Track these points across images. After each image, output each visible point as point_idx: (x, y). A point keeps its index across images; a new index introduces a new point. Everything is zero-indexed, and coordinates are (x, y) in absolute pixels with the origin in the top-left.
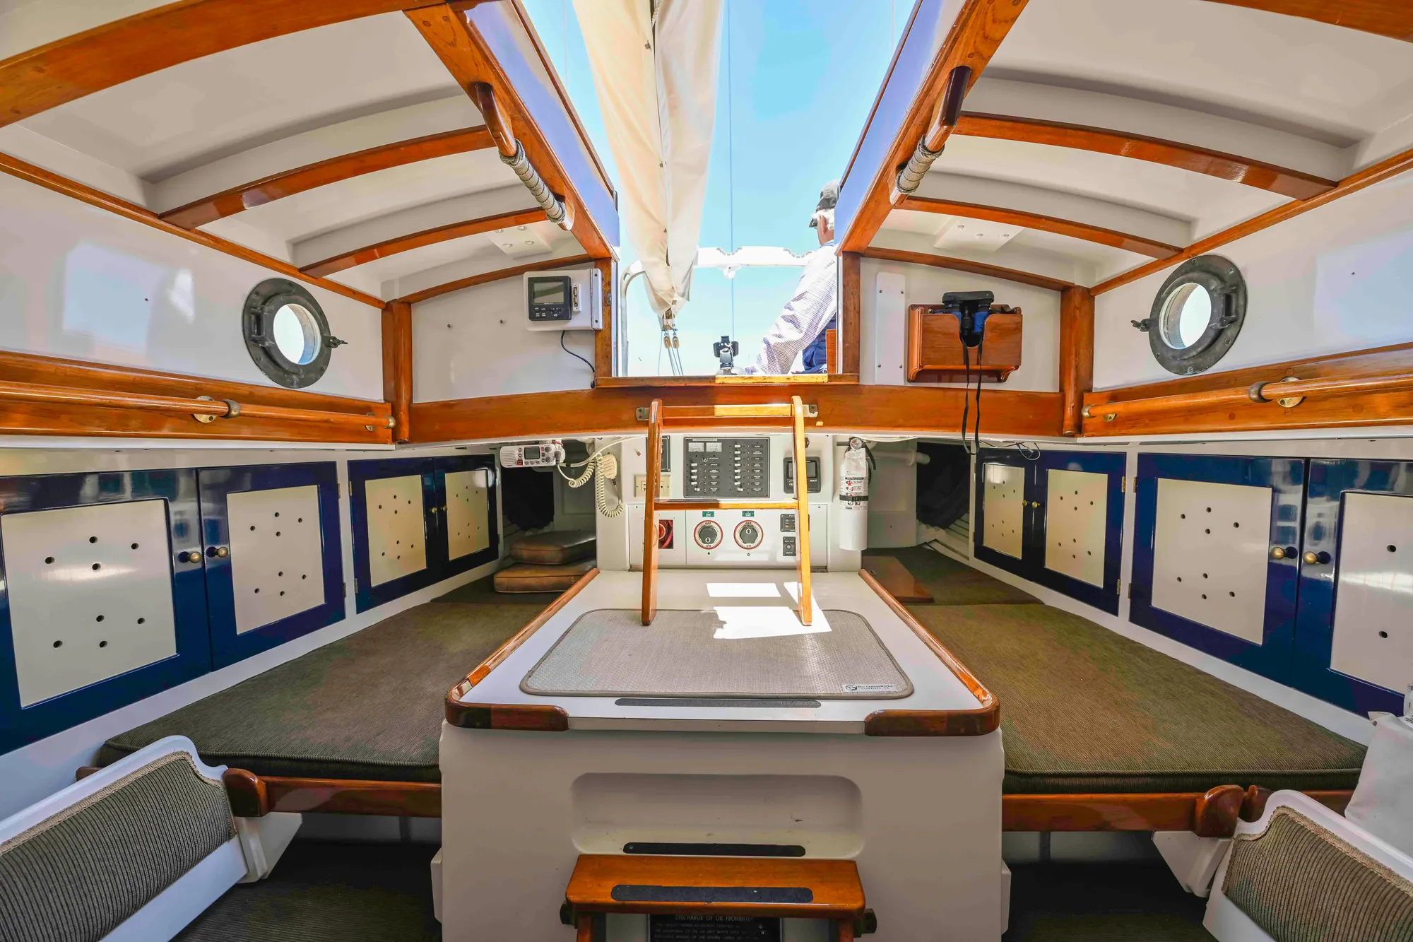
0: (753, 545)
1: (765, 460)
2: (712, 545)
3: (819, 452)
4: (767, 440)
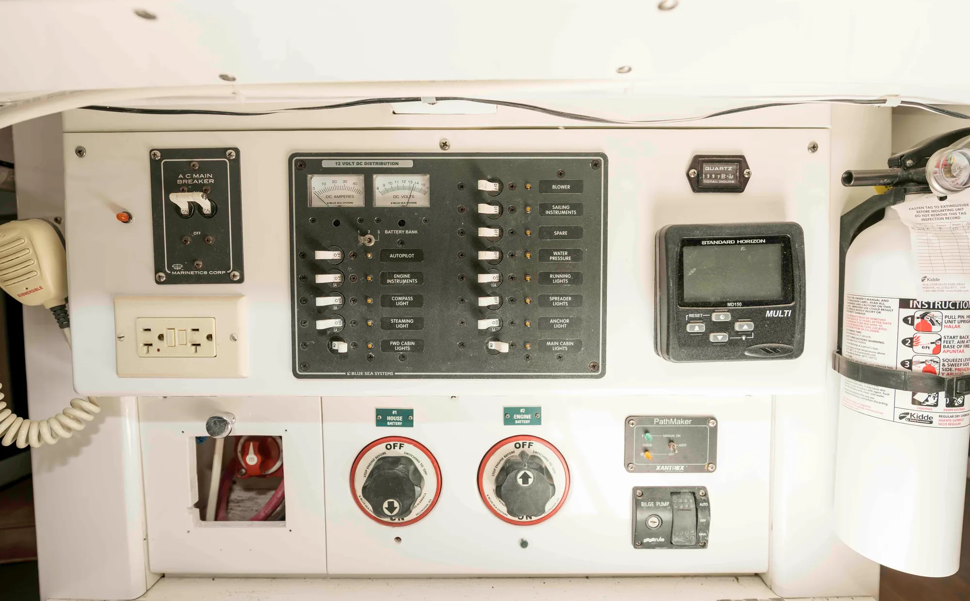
4: (596, 164)
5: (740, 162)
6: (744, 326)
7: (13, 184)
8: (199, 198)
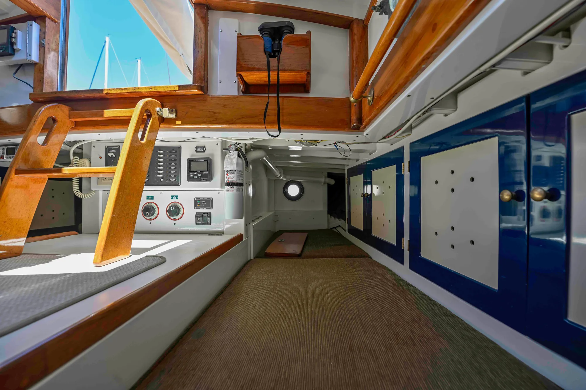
0: (177, 217)
1: (177, 161)
2: (152, 217)
3: (213, 155)
4: (179, 148)
5: (204, 147)
6: (199, 175)
7: (82, 152)
8: (112, 154)
